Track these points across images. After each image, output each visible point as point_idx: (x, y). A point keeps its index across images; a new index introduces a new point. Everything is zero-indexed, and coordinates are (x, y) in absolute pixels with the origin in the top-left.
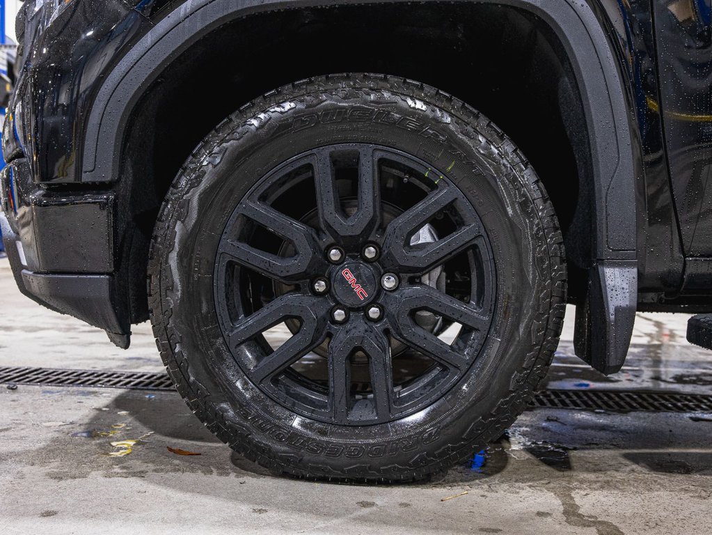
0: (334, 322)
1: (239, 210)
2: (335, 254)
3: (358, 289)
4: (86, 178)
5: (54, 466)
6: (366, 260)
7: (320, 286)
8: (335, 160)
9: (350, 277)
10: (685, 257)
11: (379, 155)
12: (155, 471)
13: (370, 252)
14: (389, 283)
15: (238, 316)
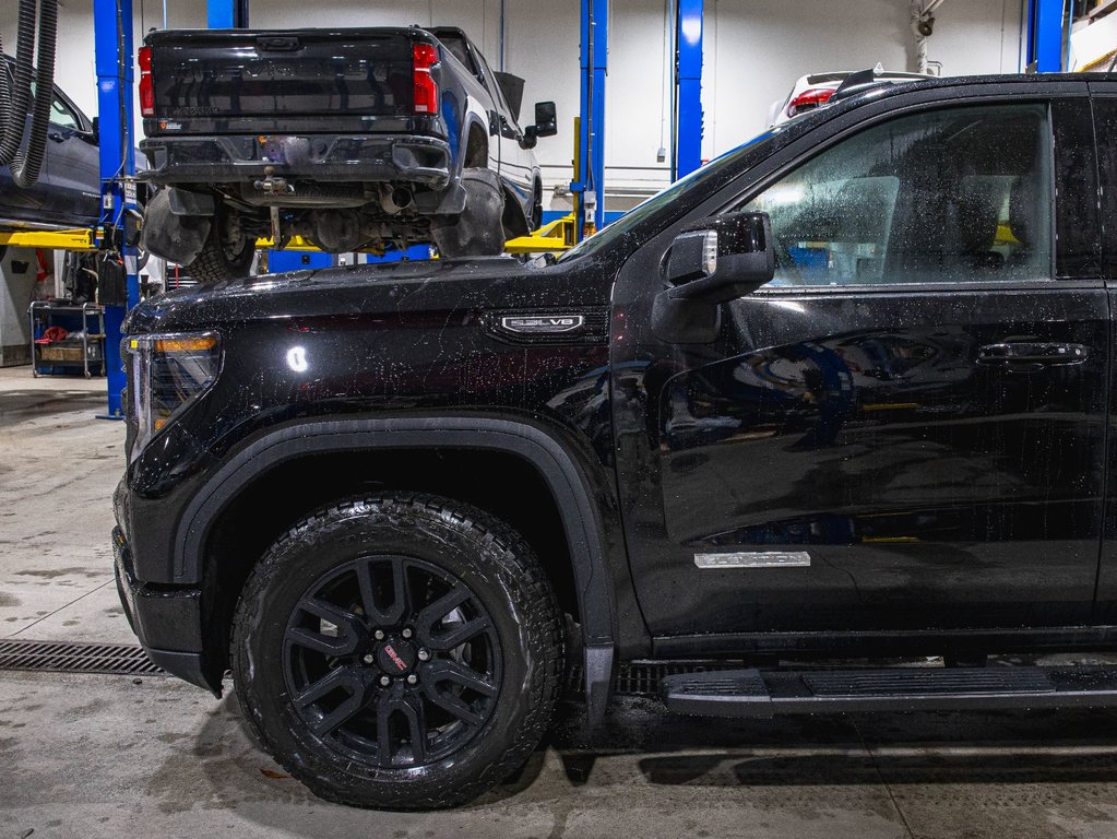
0: (381, 686)
1: (299, 605)
2: (379, 635)
3: (398, 661)
4: (177, 580)
5: (163, 798)
6: (404, 639)
7: (369, 659)
8: (373, 566)
9: (391, 652)
10: (652, 637)
11: (407, 564)
12: (246, 799)
13: (407, 633)
14: (423, 656)
15: (303, 682)
